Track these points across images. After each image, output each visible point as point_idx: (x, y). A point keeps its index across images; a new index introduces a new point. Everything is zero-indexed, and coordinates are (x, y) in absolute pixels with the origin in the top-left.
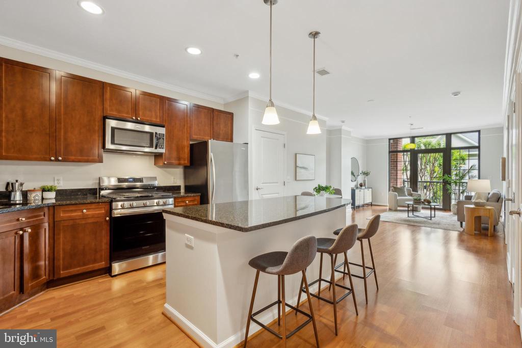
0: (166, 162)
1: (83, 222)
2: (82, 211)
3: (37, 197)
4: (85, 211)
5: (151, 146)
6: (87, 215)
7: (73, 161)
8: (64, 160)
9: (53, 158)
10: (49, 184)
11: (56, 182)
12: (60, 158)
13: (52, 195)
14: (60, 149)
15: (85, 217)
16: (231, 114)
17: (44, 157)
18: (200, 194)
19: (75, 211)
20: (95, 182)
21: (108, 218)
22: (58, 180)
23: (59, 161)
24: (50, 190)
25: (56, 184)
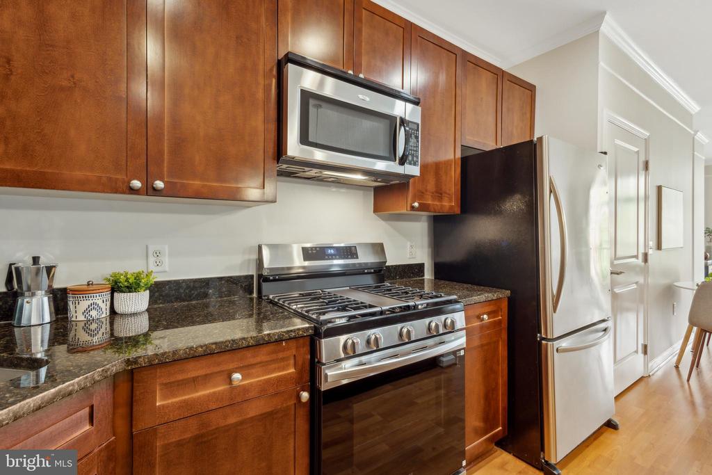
0: (416, 204)
1: (232, 420)
2: (230, 380)
3: (94, 313)
4: (237, 376)
5: (392, 155)
6: (245, 389)
7: (198, 195)
8: (172, 192)
9: (137, 184)
10: (129, 266)
11: (152, 260)
12: (159, 184)
13: (138, 302)
14: (161, 153)
15: (237, 398)
16: (531, 89)
17: (110, 179)
18: (508, 293)
19: (205, 379)
20: (247, 257)
21: (305, 396)
22: (157, 254)
23: (156, 192)
24: (131, 288)
25: (152, 267)
